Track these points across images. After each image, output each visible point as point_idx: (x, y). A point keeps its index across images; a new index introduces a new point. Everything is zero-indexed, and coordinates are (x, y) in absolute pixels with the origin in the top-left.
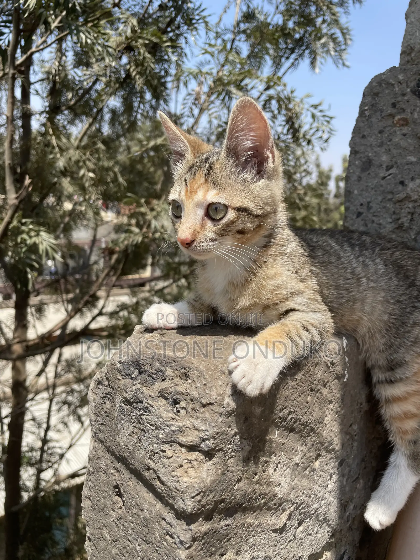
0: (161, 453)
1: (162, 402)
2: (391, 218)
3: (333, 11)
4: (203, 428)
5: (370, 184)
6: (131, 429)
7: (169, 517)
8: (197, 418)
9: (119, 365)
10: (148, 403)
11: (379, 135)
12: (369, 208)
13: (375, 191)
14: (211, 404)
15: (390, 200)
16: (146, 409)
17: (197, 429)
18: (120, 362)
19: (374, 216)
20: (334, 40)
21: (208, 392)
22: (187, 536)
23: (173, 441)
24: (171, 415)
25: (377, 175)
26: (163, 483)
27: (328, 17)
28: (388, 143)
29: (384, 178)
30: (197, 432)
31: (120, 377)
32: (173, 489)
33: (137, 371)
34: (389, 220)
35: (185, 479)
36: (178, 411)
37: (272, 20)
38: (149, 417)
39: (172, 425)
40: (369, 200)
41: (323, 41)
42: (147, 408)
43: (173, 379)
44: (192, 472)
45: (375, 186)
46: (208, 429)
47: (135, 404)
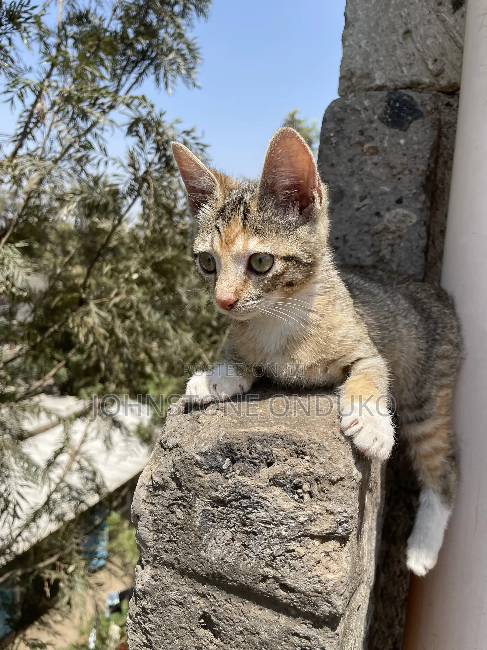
0: (288, 555)
1: (277, 491)
2: (369, 251)
3: (177, 24)
4: (340, 509)
5: (344, 216)
6: (229, 536)
7: (302, 629)
8: (330, 499)
9: (198, 458)
10: (260, 497)
11: (349, 164)
12: (345, 241)
13: (350, 223)
14: (342, 479)
15: (367, 232)
16: (258, 505)
17: (332, 513)
18: (201, 454)
19: (352, 250)
20: (183, 56)
21: (336, 466)
22: (334, 644)
23: (303, 536)
24: (293, 504)
25: (350, 206)
26: (292, 590)
27: (171, 30)
28: (360, 173)
29: (358, 209)
30: (331, 517)
31: (201, 473)
32: (311, 594)
33: (228, 460)
34: (368, 253)
35: (330, 576)
36: (302, 497)
37: (109, 26)
38: (262, 514)
39: (298, 516)
40: (344, 233)
41: (171, 56)
42: (258, 503)
43: (286, 460)
44: (333, 566)
45: (350, 218)
46: (346, 509)
47: (234, 503)
